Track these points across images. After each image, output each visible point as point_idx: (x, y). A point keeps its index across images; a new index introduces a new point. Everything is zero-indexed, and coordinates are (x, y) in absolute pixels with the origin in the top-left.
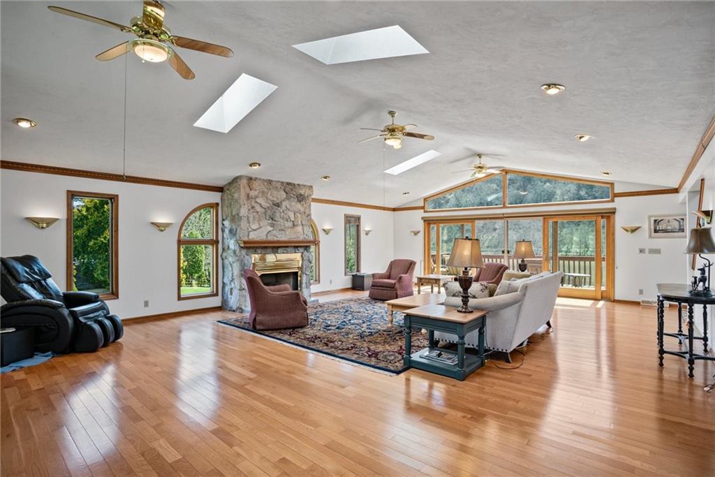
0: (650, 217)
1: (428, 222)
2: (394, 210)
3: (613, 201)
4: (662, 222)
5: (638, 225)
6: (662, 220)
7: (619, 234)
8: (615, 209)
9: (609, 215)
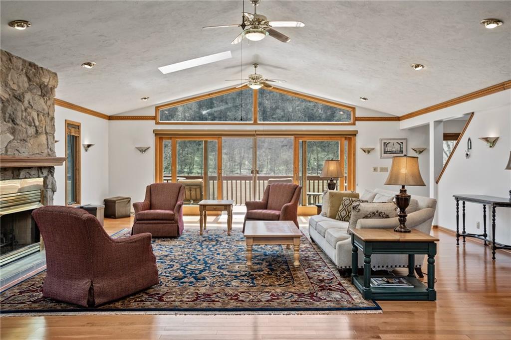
0: (381, 140)
1: (160, 136)
2: (110, 118)
3: (354, 124)
4: (389, 144)
5: (373, 147)
6: (389, 143)
7: (359, 153)
8: (357, 131)
9: (351, 136)
